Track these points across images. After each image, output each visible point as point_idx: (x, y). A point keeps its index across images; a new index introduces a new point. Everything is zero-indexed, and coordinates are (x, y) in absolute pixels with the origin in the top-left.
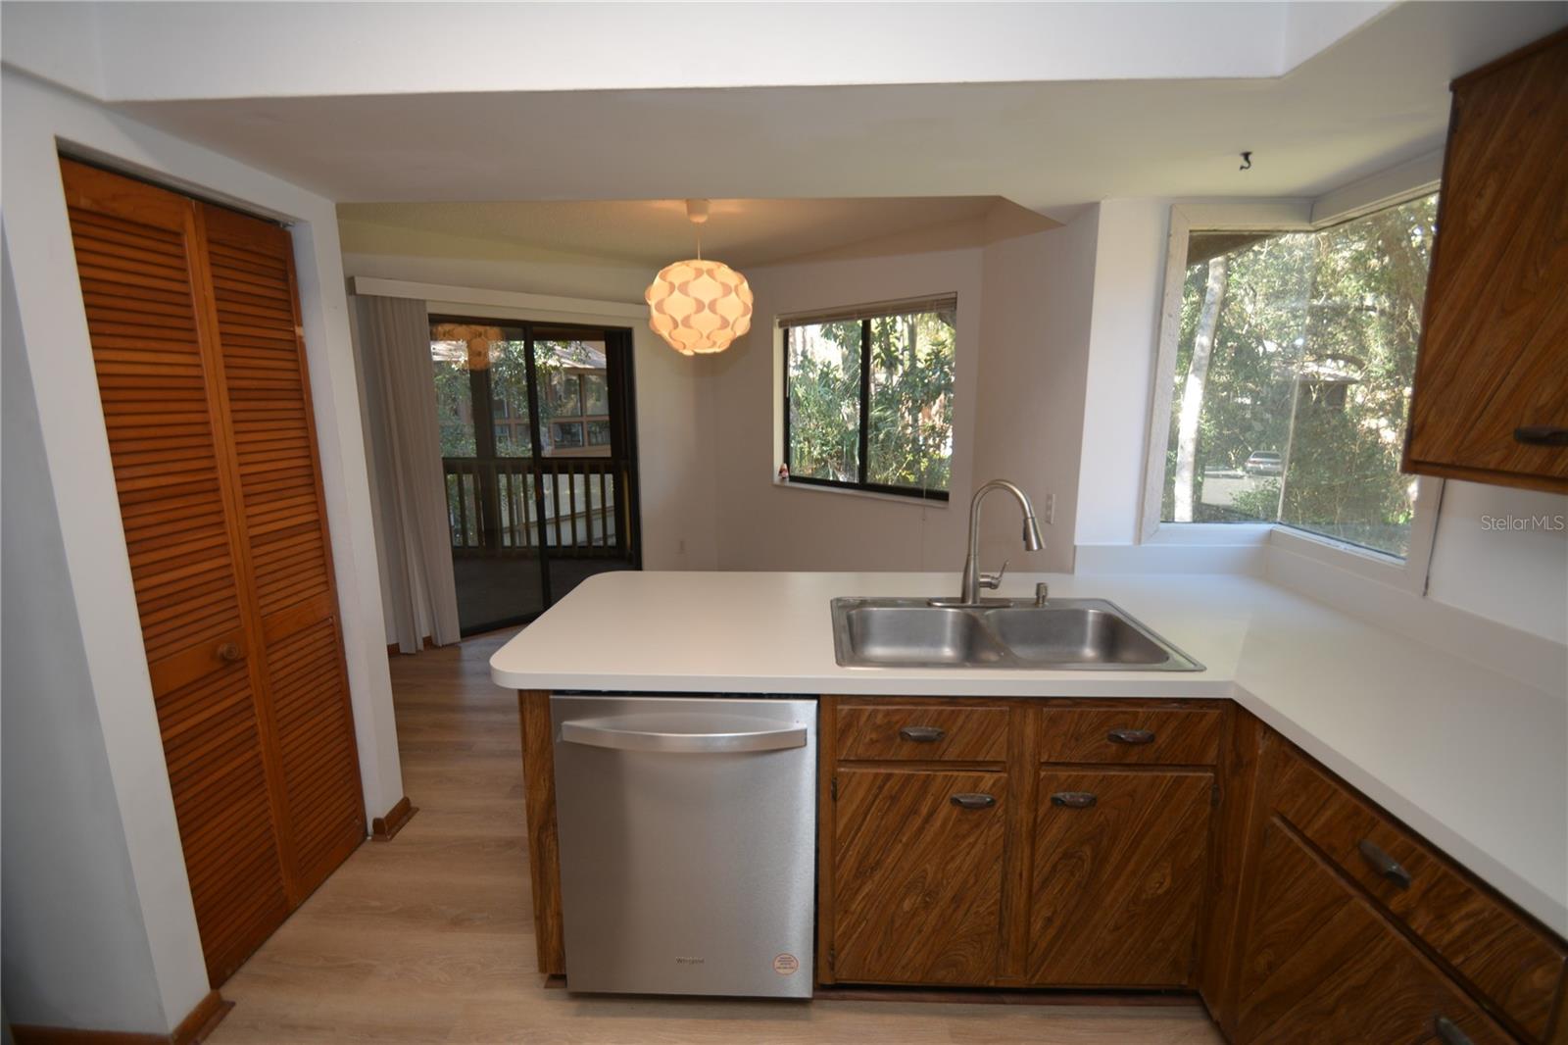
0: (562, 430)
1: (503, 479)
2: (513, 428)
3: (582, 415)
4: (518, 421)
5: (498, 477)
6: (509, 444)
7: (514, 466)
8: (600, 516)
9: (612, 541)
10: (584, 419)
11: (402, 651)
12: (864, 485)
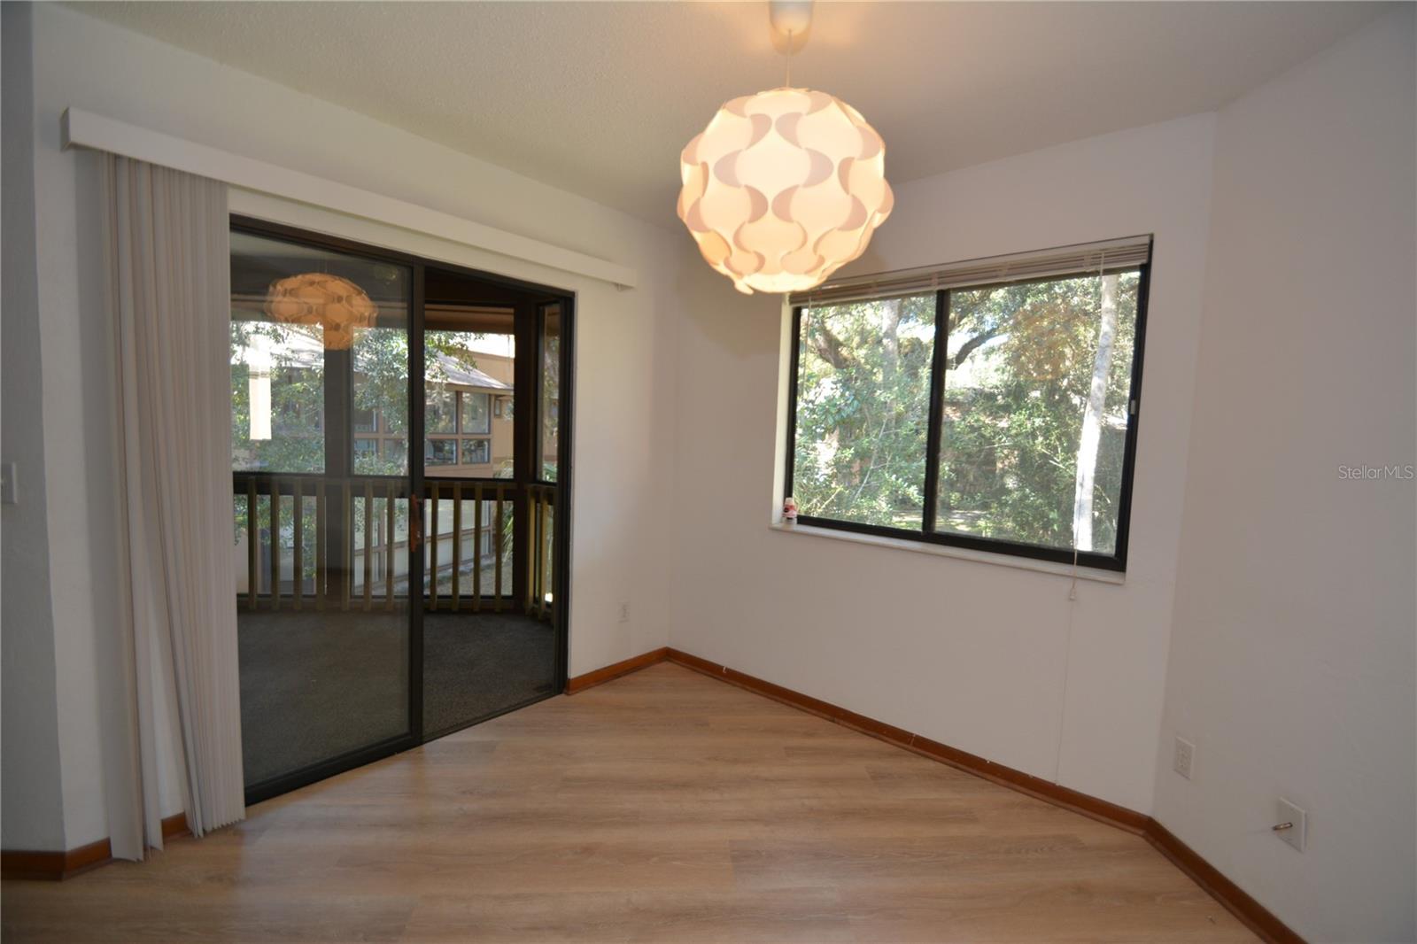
0: (434, 446)
1: (360, 503)
2: (381, 442)
3: (457, 432)
4: (387, 436)
5: (353, 502)
6: (375, 459)
7: (380, 487)
8: (473, 536)
9: (507, 590)
10: (459, 437)
11: (116, 853)
12: (928, 535)
